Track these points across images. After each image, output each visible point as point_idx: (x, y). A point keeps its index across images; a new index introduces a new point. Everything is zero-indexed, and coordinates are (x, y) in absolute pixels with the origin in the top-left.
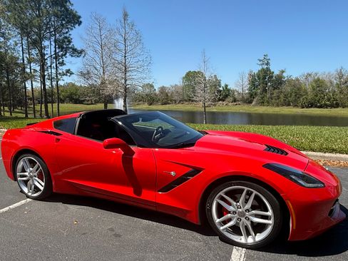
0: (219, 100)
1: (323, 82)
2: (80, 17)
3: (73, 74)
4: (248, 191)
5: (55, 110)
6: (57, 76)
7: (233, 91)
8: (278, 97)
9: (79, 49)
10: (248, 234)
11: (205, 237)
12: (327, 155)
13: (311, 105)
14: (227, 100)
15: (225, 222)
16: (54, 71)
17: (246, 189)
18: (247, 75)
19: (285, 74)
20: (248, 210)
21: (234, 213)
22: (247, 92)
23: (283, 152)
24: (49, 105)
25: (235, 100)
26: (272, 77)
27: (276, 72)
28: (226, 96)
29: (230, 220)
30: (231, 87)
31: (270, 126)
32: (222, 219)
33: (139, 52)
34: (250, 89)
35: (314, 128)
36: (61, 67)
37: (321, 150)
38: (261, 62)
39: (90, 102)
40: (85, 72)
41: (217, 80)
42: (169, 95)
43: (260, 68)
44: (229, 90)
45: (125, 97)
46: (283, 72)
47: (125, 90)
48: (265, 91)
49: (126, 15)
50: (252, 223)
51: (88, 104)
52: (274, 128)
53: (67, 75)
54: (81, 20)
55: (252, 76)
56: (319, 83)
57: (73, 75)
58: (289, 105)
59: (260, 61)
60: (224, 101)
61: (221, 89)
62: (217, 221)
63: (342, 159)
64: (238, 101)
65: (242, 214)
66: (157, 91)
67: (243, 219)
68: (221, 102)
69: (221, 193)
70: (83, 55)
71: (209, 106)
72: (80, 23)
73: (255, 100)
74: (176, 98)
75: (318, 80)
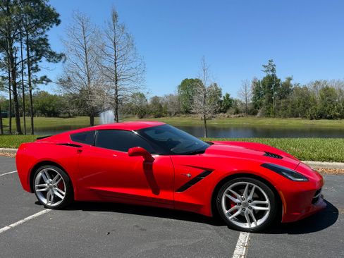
0: (220, 111)
1: (332, 90)
2: (58, 15)
3: (50, 81)
4: (249, 186)
5: (28, 124)
6: (30, 84)
7: (236, 102)
8: (286, 108)
9: (58, 52)
10: (252, 221)
11: (217, 227)
12: (325, 163)
13: (321, 116)
14: (229, 111)
15: (232, 213)
16: (26, 78)
17: (248, 183)
18: (251, 83)
19: (292, 82)
20: (250, 201)
21: (240, 204)
22: (251, 102)
23: (279, 157)
24: (22, 119)
25: (237, 112)
26: (279, 85)
27: (283, 80)
28: (228, 107)
29: (236, 210)
30: (234, 96)
31: (275, 139)
32: (230, 210)
33: (131, 58)
34: (254, 99)
35: (318, 140)
36: (34, 74)
37: (319, 160)
38: (266, 69)
39: (67, 115)
40: (66, 79)
41: (217, 89)
42: (163, 106)
43: (265, 75)
44: (230, 101)
45: (117, 109)
46: (290, 79)
47: (117, 102)
48: (271, 100)
49: (115, 16)
50: (254, 211)
51: (64, 118)
52: (279, 140)
53: (42, 83)
54: (59, 18)
55: (256, 84)
56: (328, 93)
57: (49, 83)
58: (297, 116)
59: (265, 66)
60: (225, 112)
61: (222, 99)
62: (226, 212)
63: (337, 166)
64: (242, 113)
65: (246, 205)
66: (149, 102)
67: (247, 209)
68: (221, 114)
69: (229, 189)
70: (63, 59)
71: (210, 119)
72: (58, 22)
73: (260, 111)
74: (171, 110)
75: (328, 88)
